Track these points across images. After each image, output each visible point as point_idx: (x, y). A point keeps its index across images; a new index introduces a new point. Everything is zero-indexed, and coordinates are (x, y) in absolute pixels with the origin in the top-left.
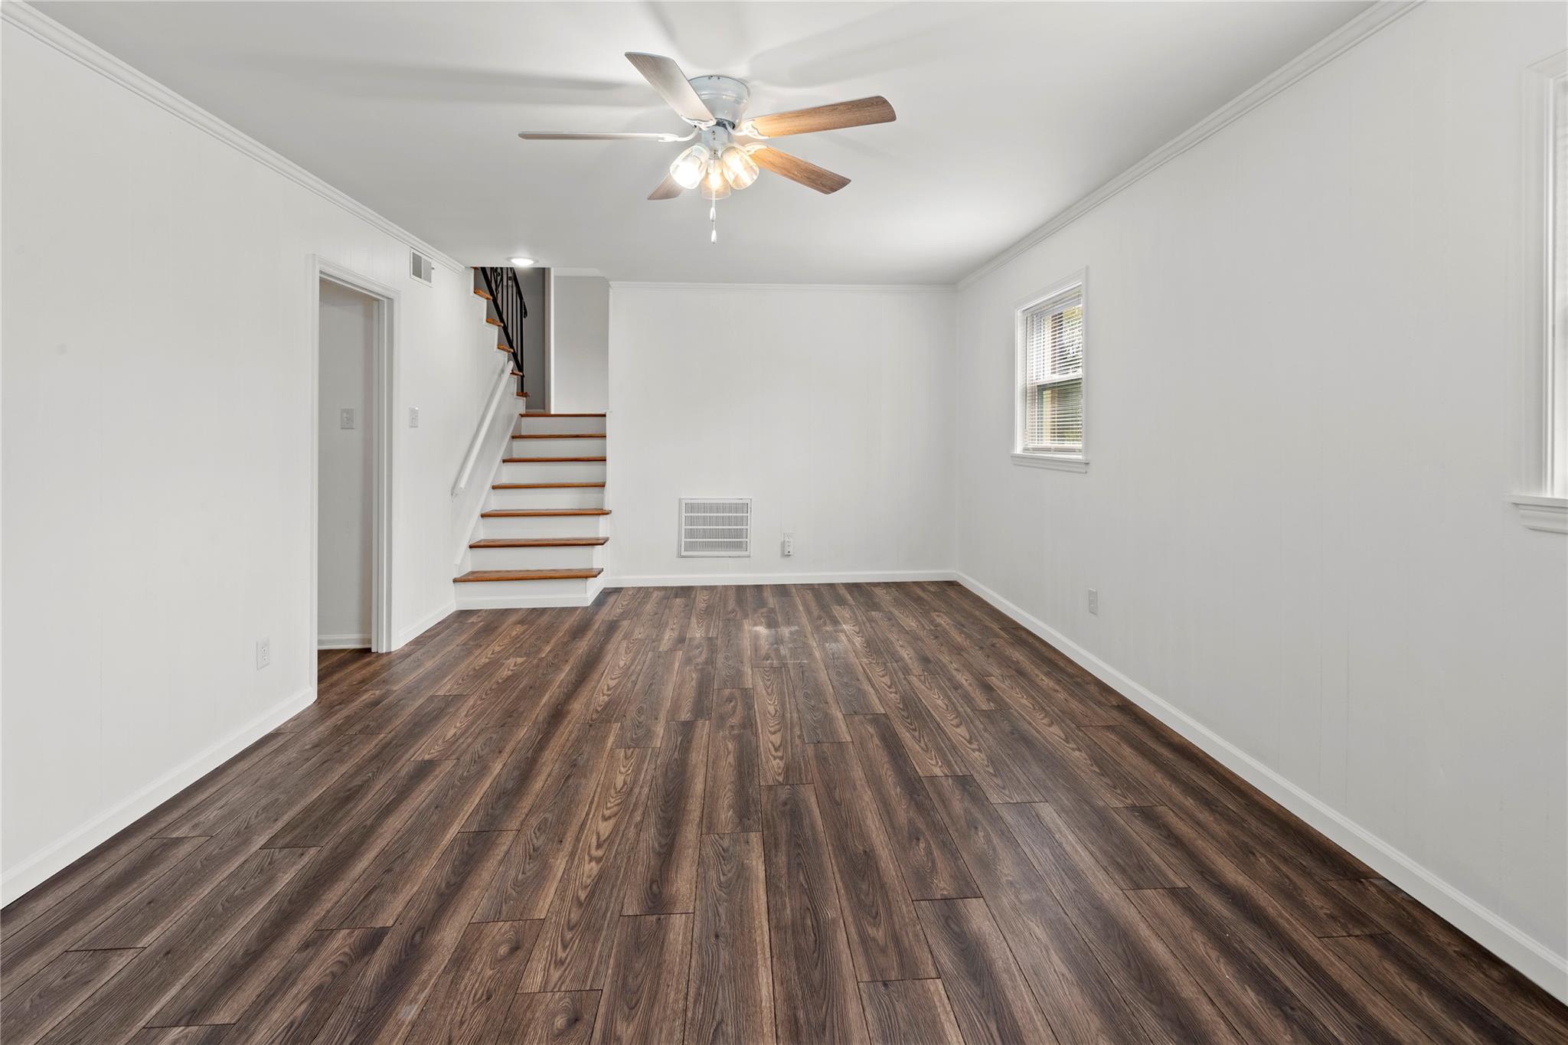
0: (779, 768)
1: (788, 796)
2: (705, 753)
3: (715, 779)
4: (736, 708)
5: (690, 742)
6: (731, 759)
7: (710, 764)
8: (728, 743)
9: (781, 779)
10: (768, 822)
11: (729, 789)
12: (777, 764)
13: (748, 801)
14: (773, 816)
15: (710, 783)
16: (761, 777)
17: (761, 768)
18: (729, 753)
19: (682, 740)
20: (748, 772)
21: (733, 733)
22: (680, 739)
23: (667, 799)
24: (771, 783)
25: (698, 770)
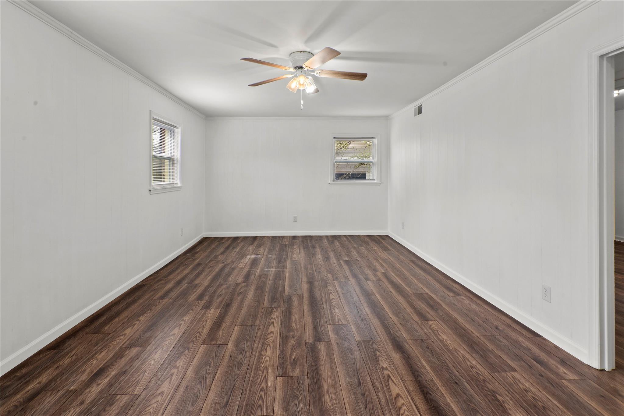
0: (274, 314)
1: (274, 304)
2: (305, 322)
3: (300, 311)
4: (291, 353)
5: (314, 328)
6: (294, 319)
7: (302, 316)
8: (295, 327)
9: (275, 310)
10: (282, 297)
11: (294, 307)
12: (274, 316)
13: (288, 303)
14: (280, 298)
15: (302, 309)
16: (282, 311)
17: (281, 314)
18: (295, 321)
19: (318, 329)
20: (287, 313)
21: (293, 333)
22: (319, 330)
23: (316, 304)
24: (279, 308)
25: (307, 314)
